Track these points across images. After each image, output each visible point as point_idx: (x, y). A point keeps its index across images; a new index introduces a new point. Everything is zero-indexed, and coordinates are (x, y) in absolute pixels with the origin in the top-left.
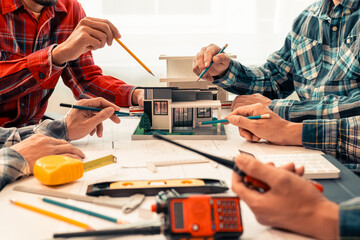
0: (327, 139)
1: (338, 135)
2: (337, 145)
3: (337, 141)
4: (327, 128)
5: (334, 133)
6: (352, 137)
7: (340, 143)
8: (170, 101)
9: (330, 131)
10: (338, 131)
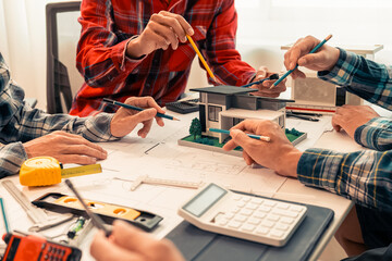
0: (325, 174)
1: (338, 172)
2: (335, 185)
3: (336, 179)
4: (329, 161)
5: (334, 168)
6: (354, 176)
7: (339, 182)
8: (224, 107)
9: (331, 164)
10: (340, 166)
